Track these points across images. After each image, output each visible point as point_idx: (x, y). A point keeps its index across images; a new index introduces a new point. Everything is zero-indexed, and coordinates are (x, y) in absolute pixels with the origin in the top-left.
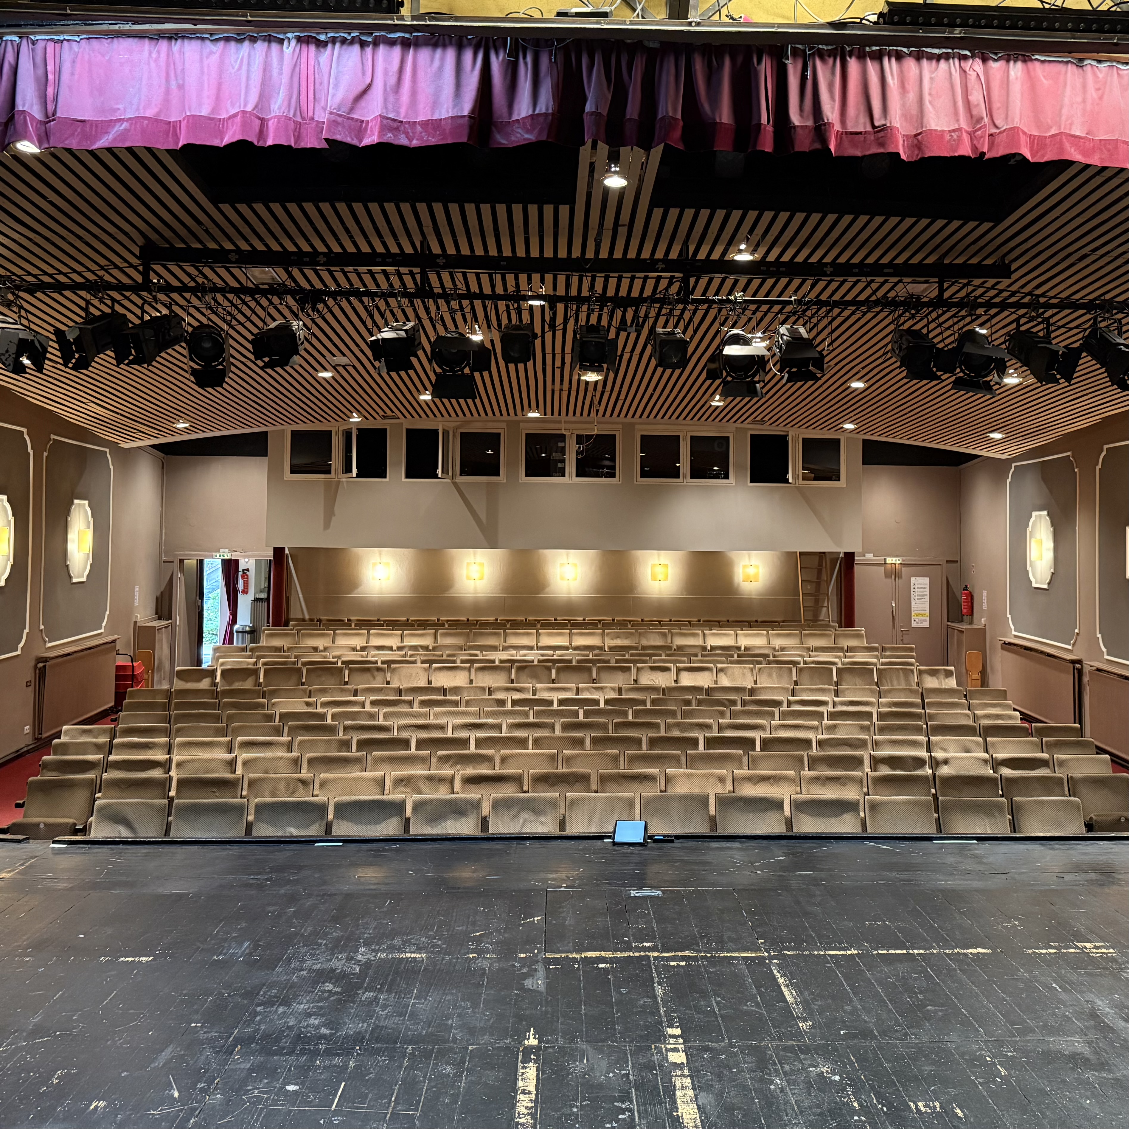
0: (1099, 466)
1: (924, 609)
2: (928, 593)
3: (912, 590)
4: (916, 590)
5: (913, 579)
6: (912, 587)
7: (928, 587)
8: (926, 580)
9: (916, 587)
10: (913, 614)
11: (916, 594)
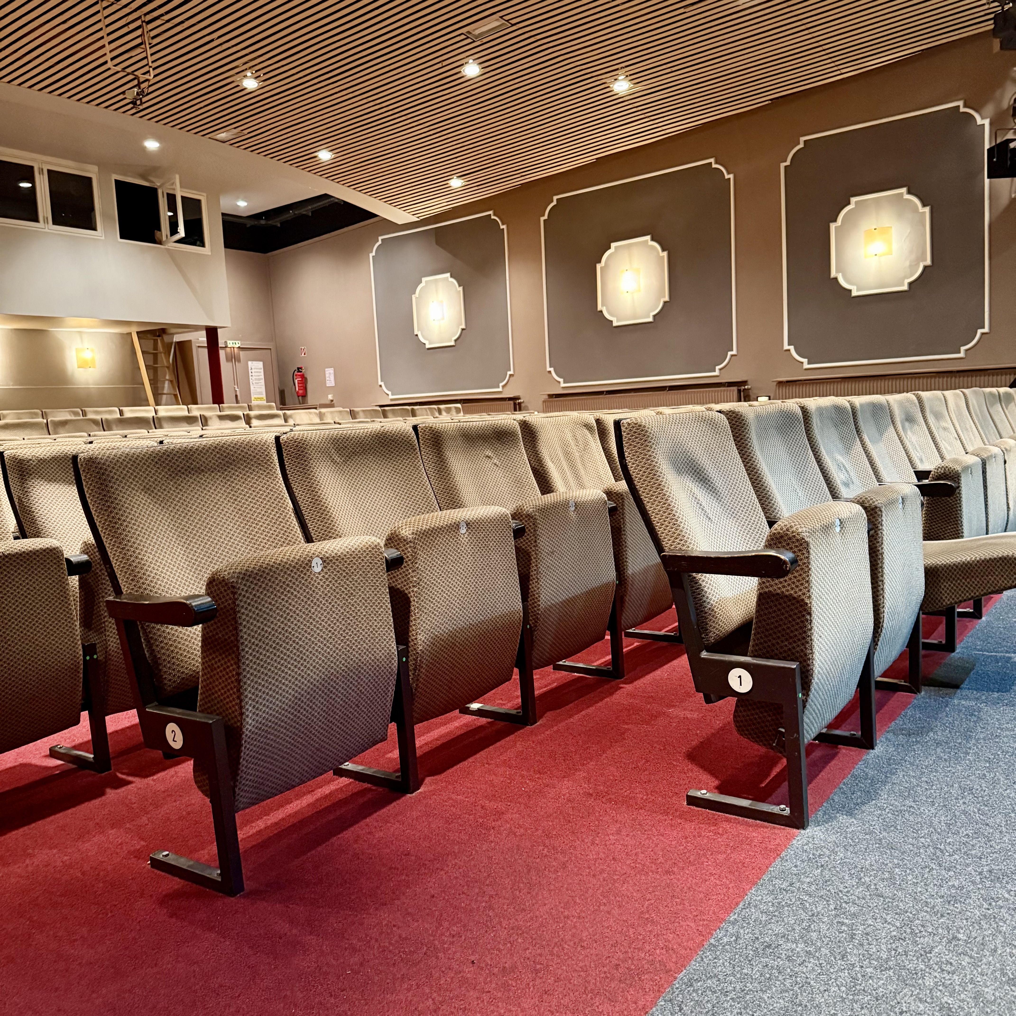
0: (546, 217)
1: (261, 393)
2: (263, 377)
3: (250, 374)
4: (253, 374)
5: (250, 363)
6: (250, 371)
7: (262, 371)
8: (260, 364)
9: (253, 371)
10: (253, 399)
11: (254, 378)
